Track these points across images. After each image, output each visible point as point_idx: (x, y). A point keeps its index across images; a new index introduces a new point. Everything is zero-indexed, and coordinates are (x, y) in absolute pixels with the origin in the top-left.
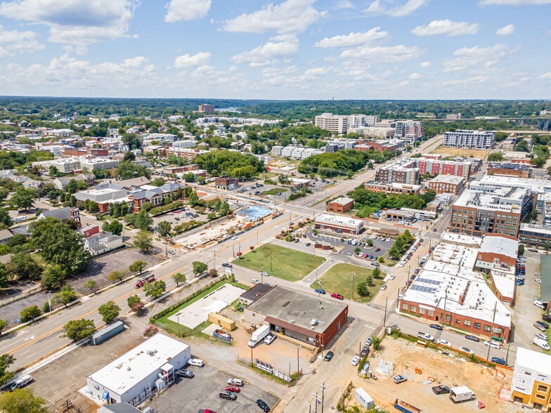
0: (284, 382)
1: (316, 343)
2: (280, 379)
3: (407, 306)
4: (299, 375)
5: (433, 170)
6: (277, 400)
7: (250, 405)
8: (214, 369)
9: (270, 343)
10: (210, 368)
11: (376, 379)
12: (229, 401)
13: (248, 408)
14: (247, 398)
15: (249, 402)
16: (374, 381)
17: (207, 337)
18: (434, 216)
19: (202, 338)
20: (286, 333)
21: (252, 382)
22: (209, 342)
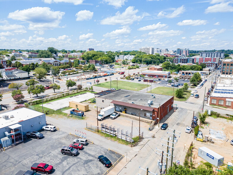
0: (127, 142)
1: (153, 117)
2: (123, 140)
3: (215, 101)
4: (140, 138)
5: (200, 61)
6: (120, 157)
7: (91, 161)
8: (64, 133)
9: (115, 118)
10: (61, 132)
11: (213, 143)
12: (71, 157)
13: (89, 163)
14: (89, 155)
15: (91, 158)
16: (212, 144)
17: (65, 115)
18: (208, 73)
19: (61, 115)
20: (127, 112)
21: (96, 142)
22: (66, 118)
